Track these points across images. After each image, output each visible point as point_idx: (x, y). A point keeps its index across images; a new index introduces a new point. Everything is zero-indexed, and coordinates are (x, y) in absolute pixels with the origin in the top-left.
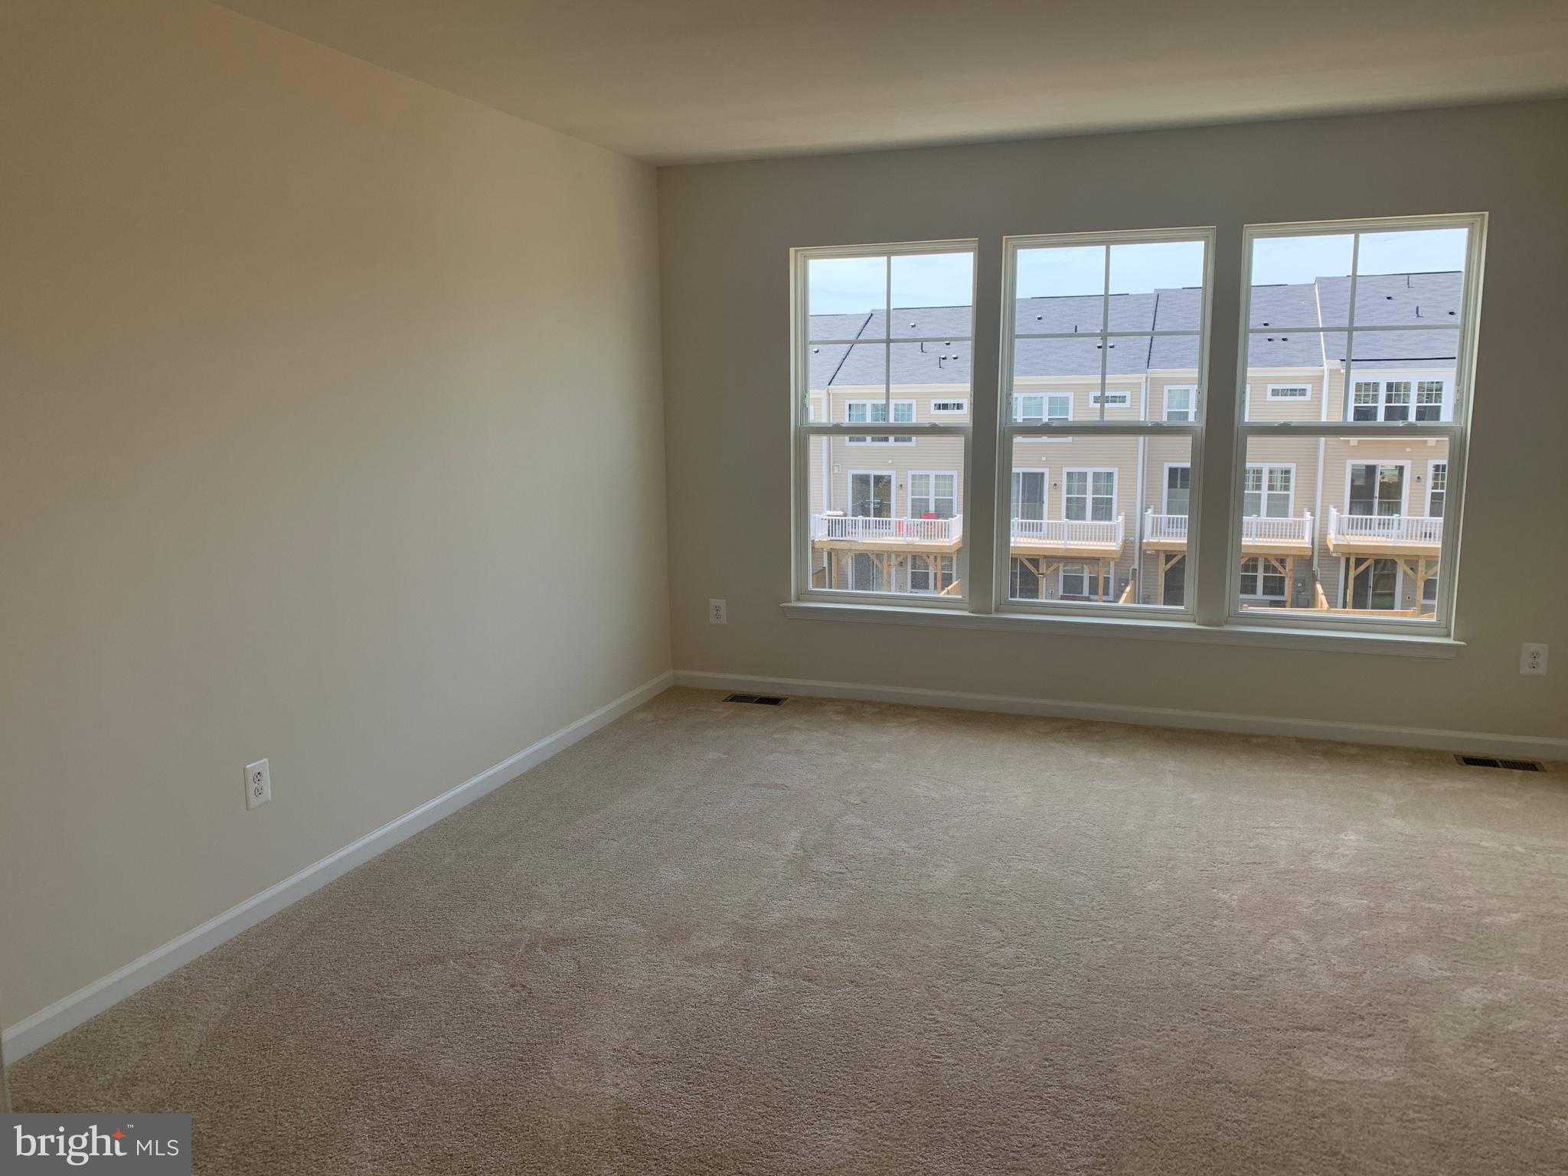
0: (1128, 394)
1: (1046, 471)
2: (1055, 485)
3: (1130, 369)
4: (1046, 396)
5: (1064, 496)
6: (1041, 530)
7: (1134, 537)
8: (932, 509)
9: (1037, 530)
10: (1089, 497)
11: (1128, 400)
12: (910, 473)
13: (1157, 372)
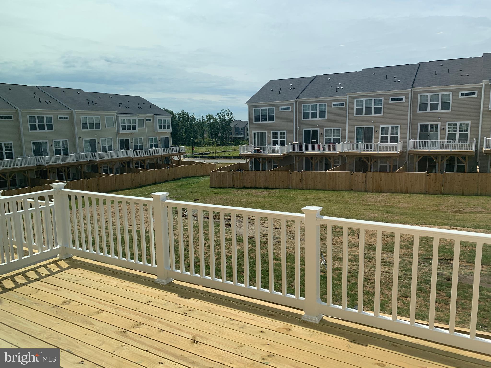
0: (404, 97)
1: (374, 126)
2: (377, 131)
3: (405, 88)
4: (373, 99)
5: (380, 136)
6: (372, 149)
7: (406, 150)
8: (332, 141)
9: (370, 148)
10: (389, 136)
11: (404, 99)
12: (325, 129)
13: (416, 89)
